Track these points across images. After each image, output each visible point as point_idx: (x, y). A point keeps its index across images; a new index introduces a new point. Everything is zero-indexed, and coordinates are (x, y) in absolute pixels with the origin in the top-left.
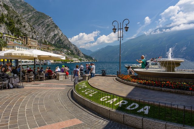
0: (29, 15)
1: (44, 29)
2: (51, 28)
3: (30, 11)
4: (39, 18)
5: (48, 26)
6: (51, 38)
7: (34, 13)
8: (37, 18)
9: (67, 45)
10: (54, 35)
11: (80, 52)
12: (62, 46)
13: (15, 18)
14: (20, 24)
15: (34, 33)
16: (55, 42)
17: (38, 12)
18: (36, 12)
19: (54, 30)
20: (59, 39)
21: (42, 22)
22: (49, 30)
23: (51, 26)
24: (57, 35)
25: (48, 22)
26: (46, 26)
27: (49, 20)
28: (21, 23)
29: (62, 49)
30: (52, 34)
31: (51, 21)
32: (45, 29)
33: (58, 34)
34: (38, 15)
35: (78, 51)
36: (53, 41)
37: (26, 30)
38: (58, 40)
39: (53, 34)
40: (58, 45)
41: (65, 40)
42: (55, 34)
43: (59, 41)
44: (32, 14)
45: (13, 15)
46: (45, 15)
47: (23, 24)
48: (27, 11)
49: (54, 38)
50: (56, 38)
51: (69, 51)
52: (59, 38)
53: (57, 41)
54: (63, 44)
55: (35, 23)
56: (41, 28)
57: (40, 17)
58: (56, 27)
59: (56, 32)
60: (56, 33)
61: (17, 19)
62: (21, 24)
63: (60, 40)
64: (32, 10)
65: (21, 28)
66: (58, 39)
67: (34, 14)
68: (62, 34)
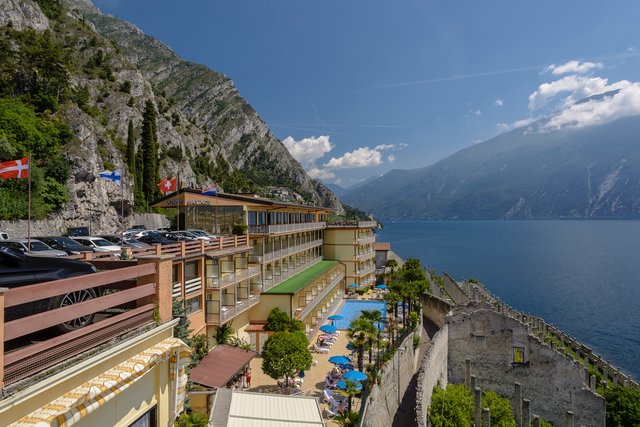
0: (157, 74)
1: (206, 117)
2: (232, 113)
3: (161, 61)
4: (189, 84)
5: (221, 106)
6: (231, 148)
7: (173, 69)
8: (185, 83)
9: (287, 173)
10: (242, 138)
11: (332, 198)
12: (272, 178)
13: (83, 49)
14: (102, 77)
15: (174, 124)
16: (246, 163)
17: (187, 64)
18: (181, 62)
19: (241, 122)
20: (259, 151)
21: (201, 96)
22: (225, 120)
23: (231, 107)
24: (253, 138)
25: (220, 93)
26: (215, 109)
27: (225, 86)
28: (109, 74)
29: (272, 188)
30: (235, 135)
31: (229, 92)
32: (212, 118)
33: (255, 135)
34: (187, 71)
35: (324, 194)
36: (237, 159)
37: (130, 104)
38: (257, 155)
39: (239, 136)
40: (256, 174)
41: (280, 155)
42: (244, 135)
43: (260, 158)
44: (169, 72)
45: (76, 39)
46: (208, 71)
47: (121, 77)
48: (153, 61)
49: (241, 150)
50: (250, 149)
51: (299, 197)
52: (259, 148)
53: (253, 158)
54: (273, 168)
55: (179, 99)
56: (198, 114)
57: (192, 79)
58: (247, 109)
59: (249, 128)
60: (247, 132)
61: (90, 54)
62: (107, 76)
63: (264, 155)
64: (168, 59)
65: (106, 95)
66: (256, 151)
67: (175, 71)
68: (267, 135)
